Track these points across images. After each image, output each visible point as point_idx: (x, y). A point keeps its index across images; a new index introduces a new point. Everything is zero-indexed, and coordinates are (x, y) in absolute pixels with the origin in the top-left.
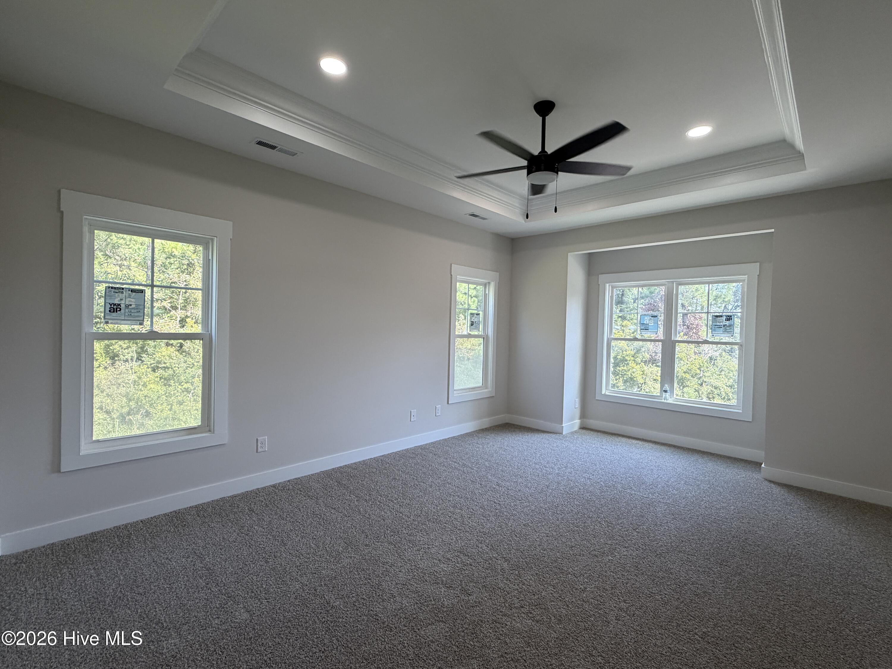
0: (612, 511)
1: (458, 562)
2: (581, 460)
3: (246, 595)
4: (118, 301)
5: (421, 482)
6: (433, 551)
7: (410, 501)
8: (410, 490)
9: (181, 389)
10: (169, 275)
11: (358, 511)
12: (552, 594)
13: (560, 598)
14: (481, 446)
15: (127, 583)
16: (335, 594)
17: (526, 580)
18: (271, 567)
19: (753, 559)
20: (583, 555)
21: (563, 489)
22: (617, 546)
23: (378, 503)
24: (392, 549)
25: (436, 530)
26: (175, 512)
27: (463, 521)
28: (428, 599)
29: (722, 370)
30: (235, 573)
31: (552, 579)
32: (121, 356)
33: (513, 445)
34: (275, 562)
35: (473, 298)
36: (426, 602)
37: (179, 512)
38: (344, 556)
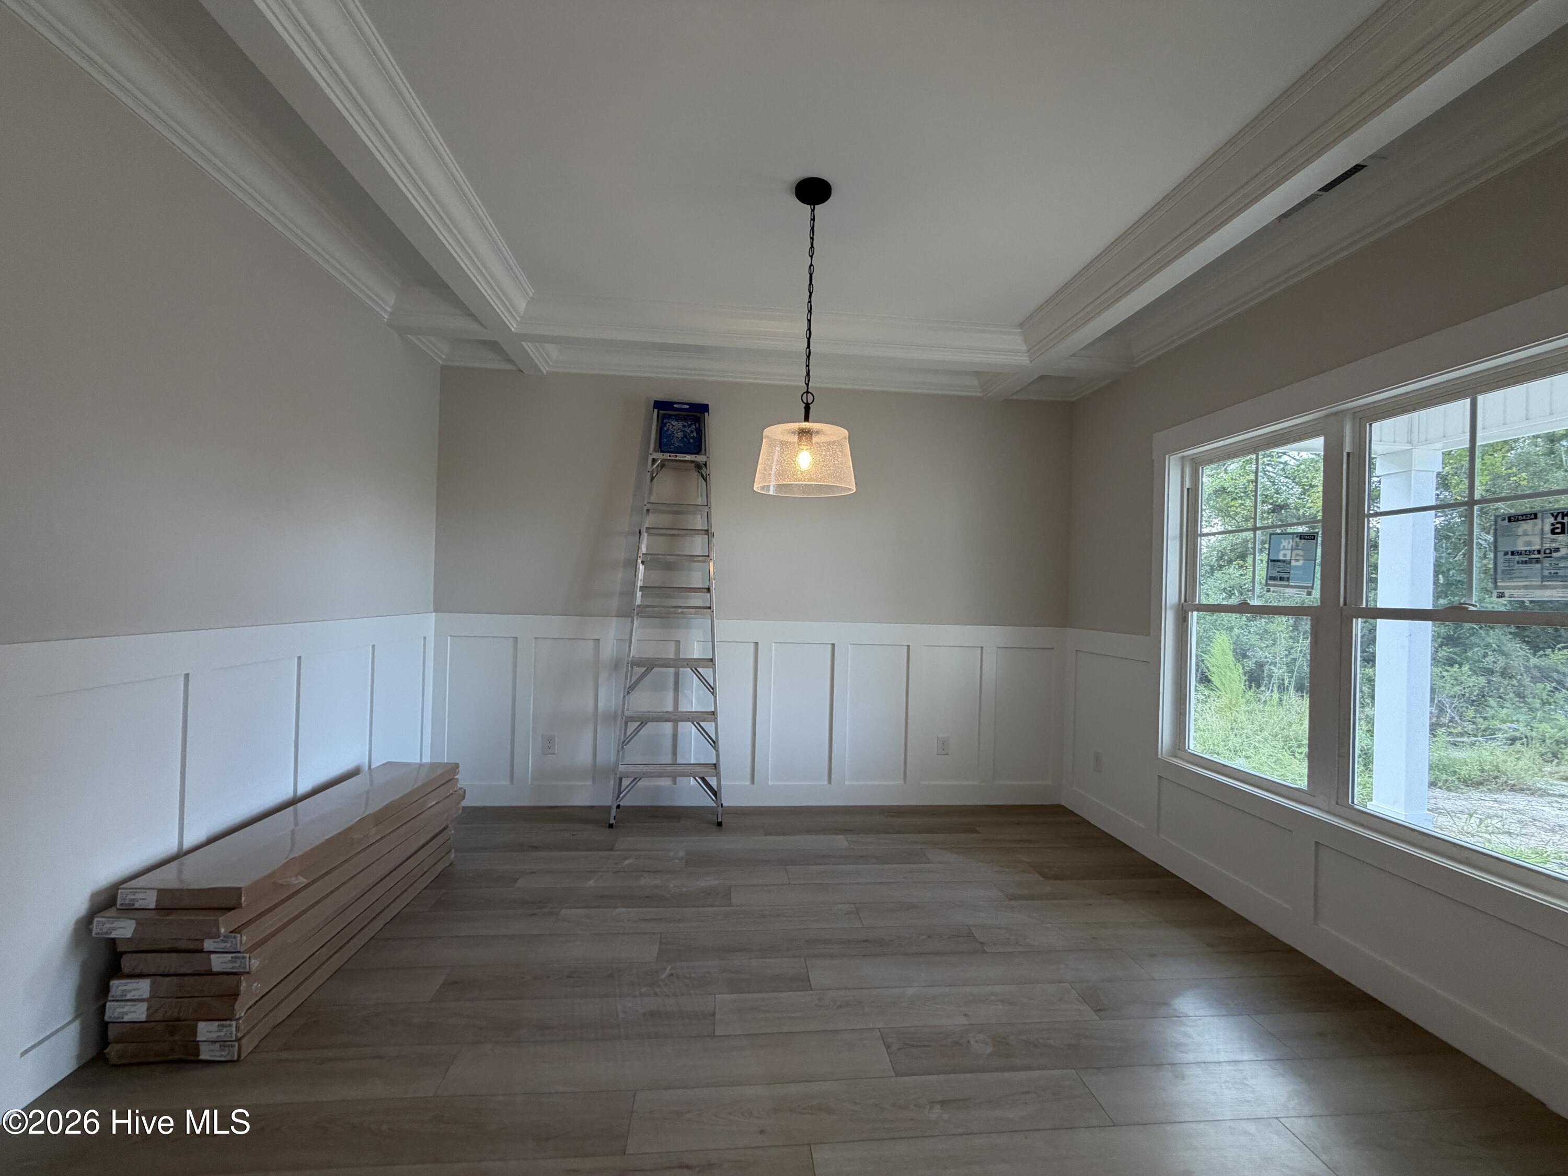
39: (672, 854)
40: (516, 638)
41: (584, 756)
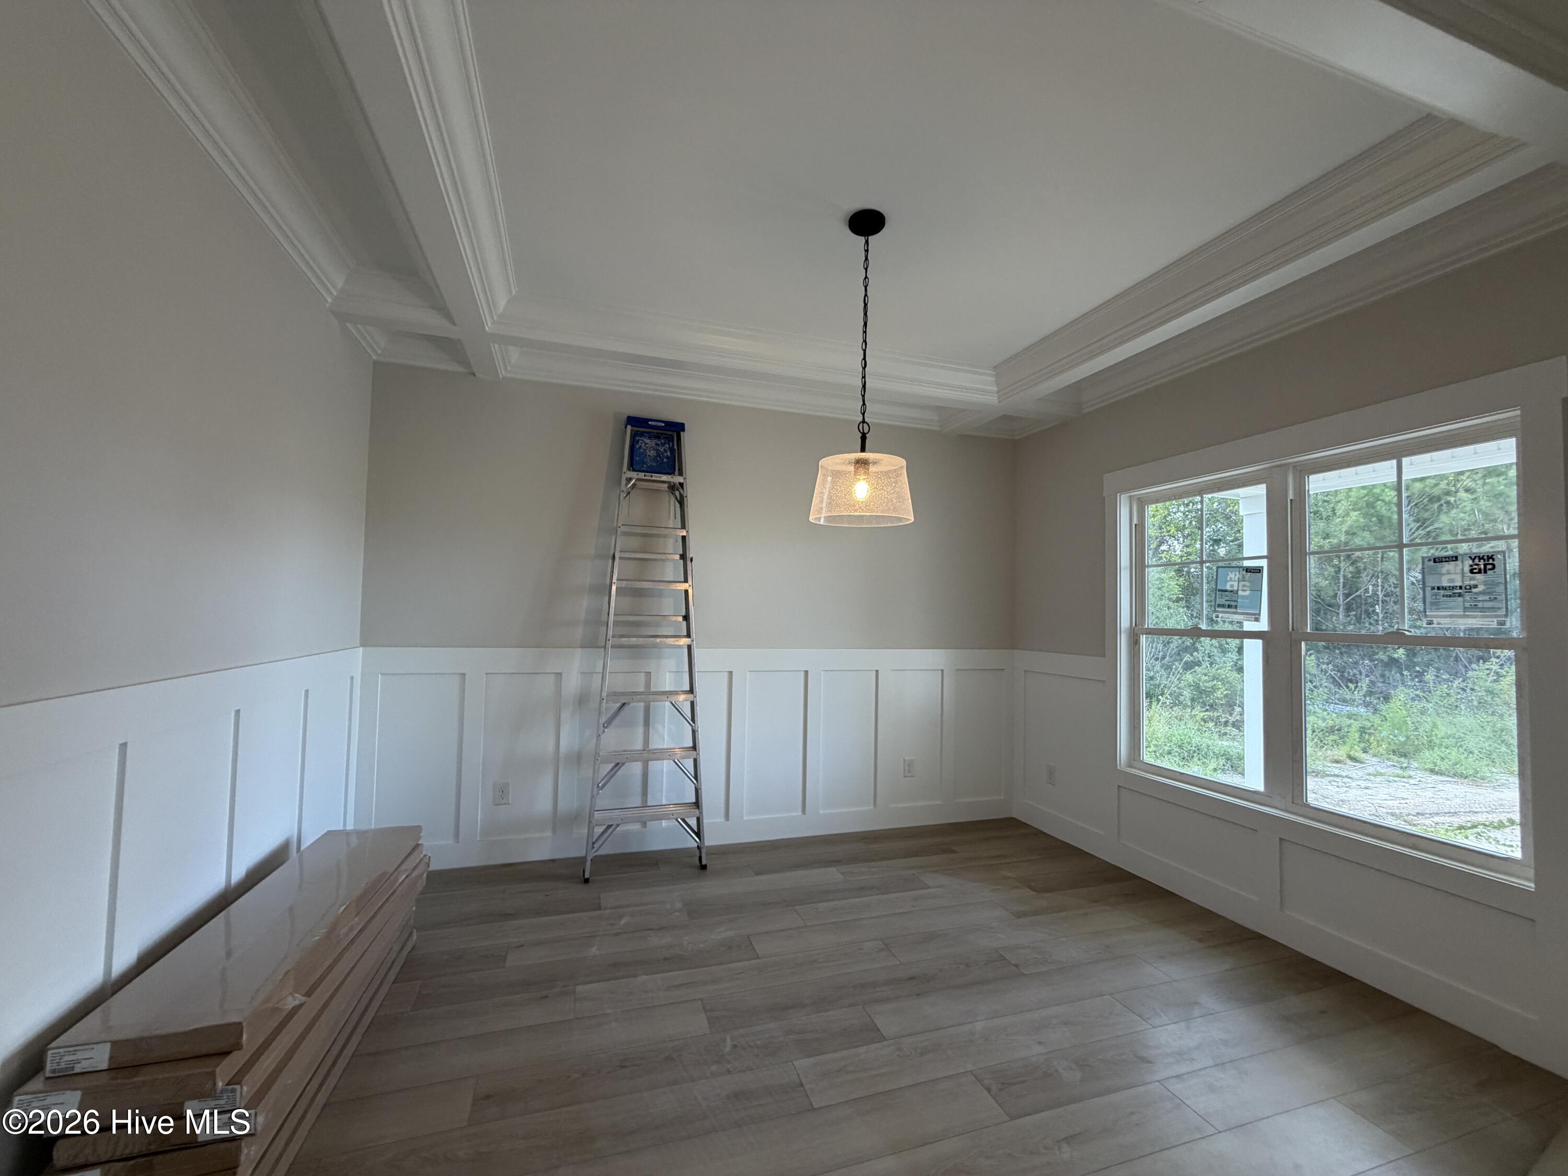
39: (668, 906)
40: (464, 675)
41: (543, 805)
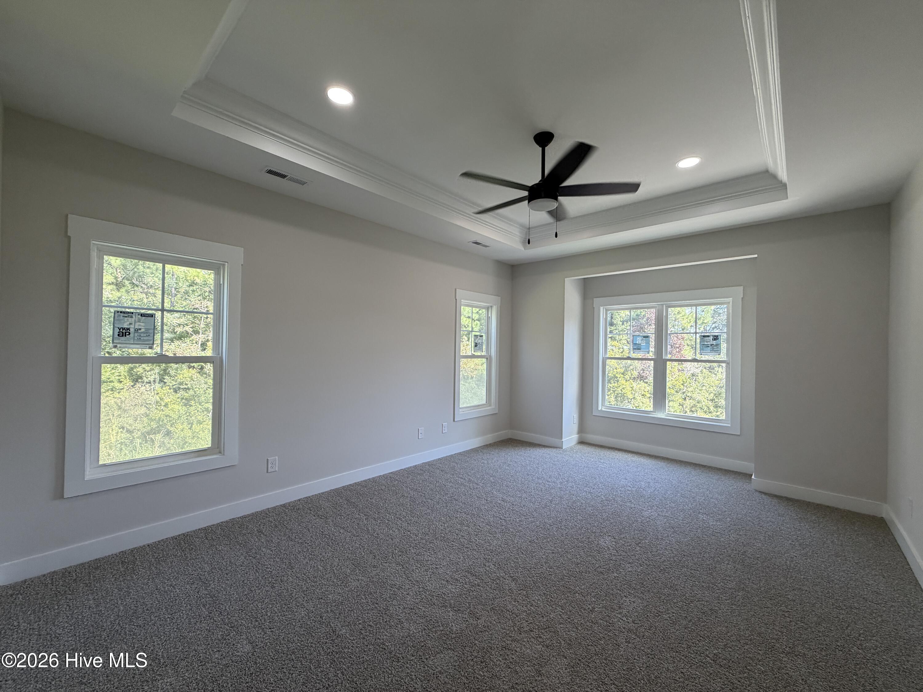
0: (615, 526)
1: (466, 582)
2: (581, 474)
3: (250, 625)
4: (127, 325)
5: (429, 498)
6: (441, 571)
7: (418, 518)
8: (418, 508)
9: (201, 409)
10: (191, 302)
11: (367, 530)
12: (560, 615)
13: (569, 620)
14: (486, 462)
15: (126, 614)
16: (341, 621)
17: (534, 600)
18: (277, 592)
19: (754, 573)
20: (589, 572)
21: (566, 503)
22: (622, 562)
23: (387, 522)
24: (399, 570)
25: (443, 548)
26: (184, 534)
27: (470, 539)
28: (436, 625)
29: (703, 385)
30: (240, 600)
31: (560, 599)
32: (145, 378)
33: (516, 460)
34: (281, 587)
35: (476, 321)
36: (434, 628)
37: (187, 535)
38: (351, 579)
